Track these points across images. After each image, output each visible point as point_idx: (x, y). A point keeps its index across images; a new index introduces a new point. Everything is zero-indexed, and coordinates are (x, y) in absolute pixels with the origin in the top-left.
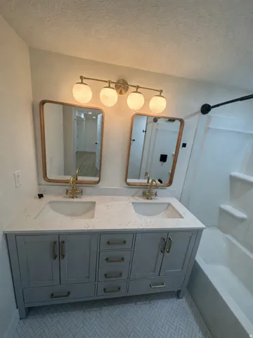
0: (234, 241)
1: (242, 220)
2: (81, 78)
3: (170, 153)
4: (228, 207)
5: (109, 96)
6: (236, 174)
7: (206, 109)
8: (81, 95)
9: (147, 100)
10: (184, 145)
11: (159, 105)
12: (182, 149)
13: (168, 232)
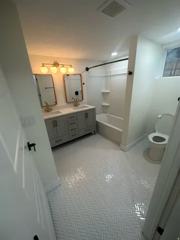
0: (109, 115)
1: (108, 106)
2: (43, 64)
3: (79, 90)
4: (104, 104)
5: (54, 70)
6: (103, 91)
7: (87, 69)
8: (44, 71)
9: (67, 69)
10: (84, 84)
11: (71, 71)
12: (83, 85)
13: (86, 111)
